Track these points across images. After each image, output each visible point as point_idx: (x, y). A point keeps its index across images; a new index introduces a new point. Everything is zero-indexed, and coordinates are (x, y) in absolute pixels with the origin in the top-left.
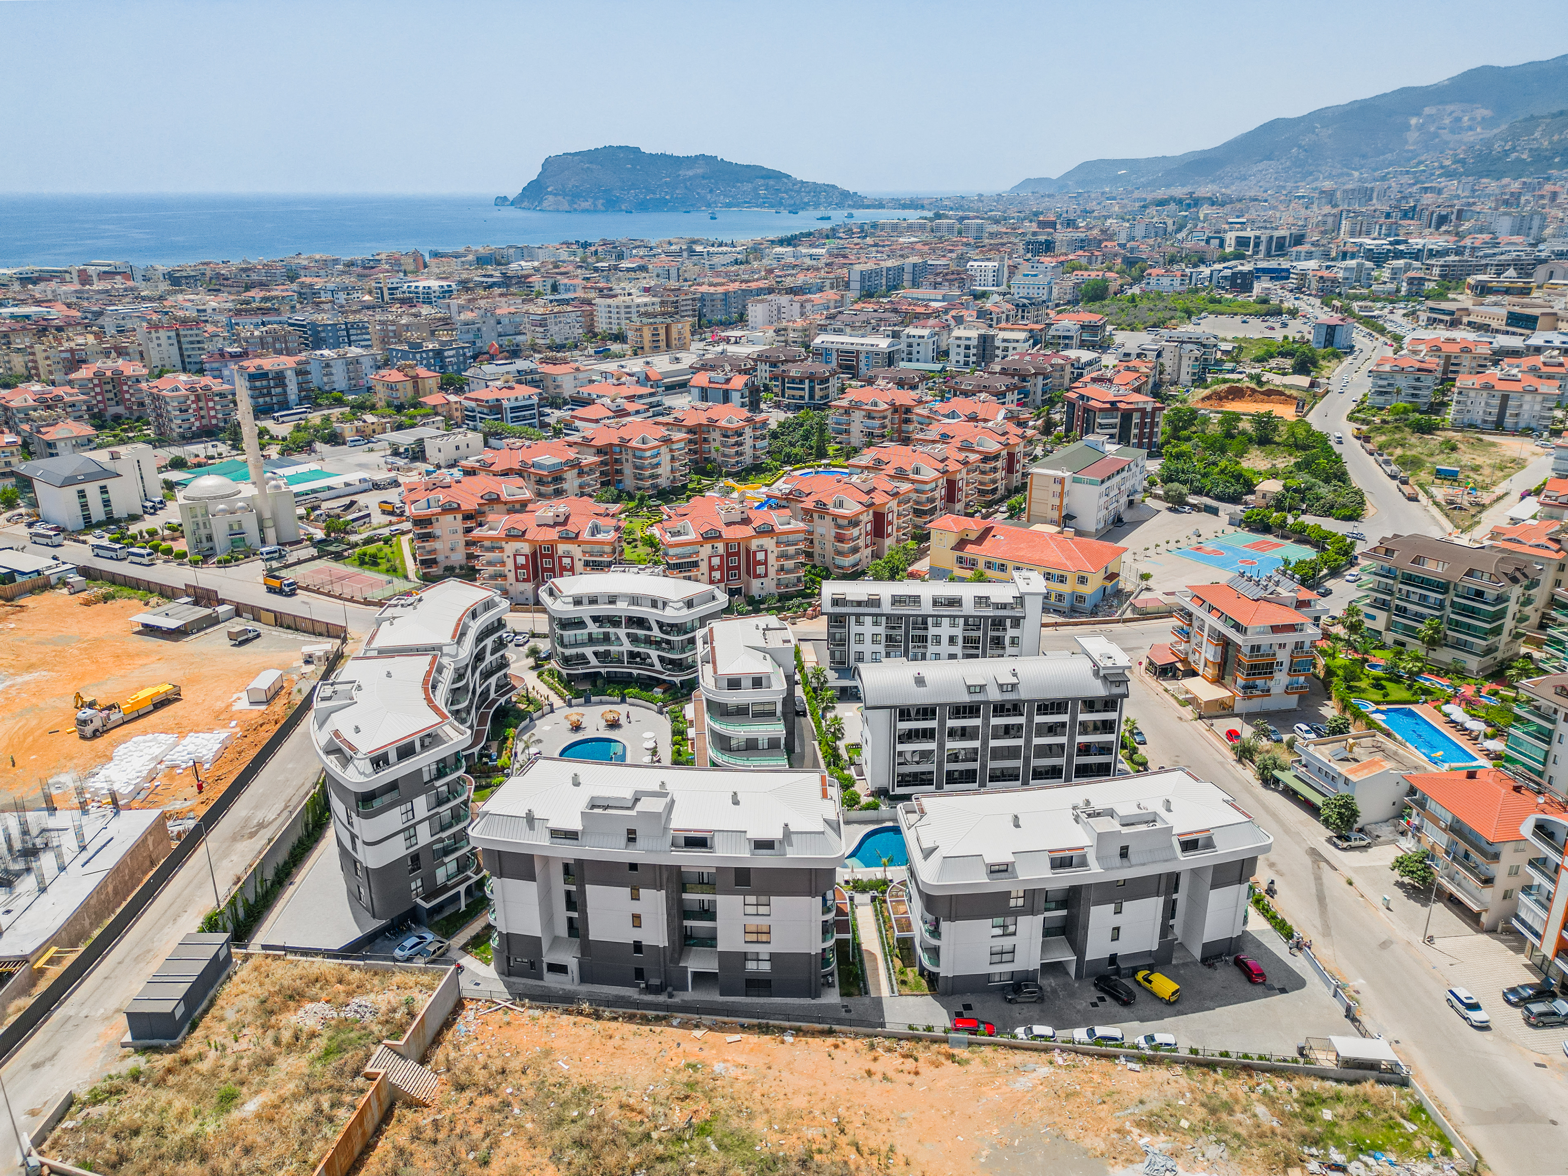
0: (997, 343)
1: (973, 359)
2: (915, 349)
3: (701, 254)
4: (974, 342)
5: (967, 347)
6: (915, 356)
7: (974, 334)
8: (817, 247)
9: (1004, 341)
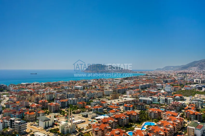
0: (168, 100)
1: (164, 102)
2: (155, 100)
3: (114, 81)
4: (164, 99)
5: (163, 100)
6: (155, 101)
7: (164, 98)
8: (131, 80)
9: (169, 99)
